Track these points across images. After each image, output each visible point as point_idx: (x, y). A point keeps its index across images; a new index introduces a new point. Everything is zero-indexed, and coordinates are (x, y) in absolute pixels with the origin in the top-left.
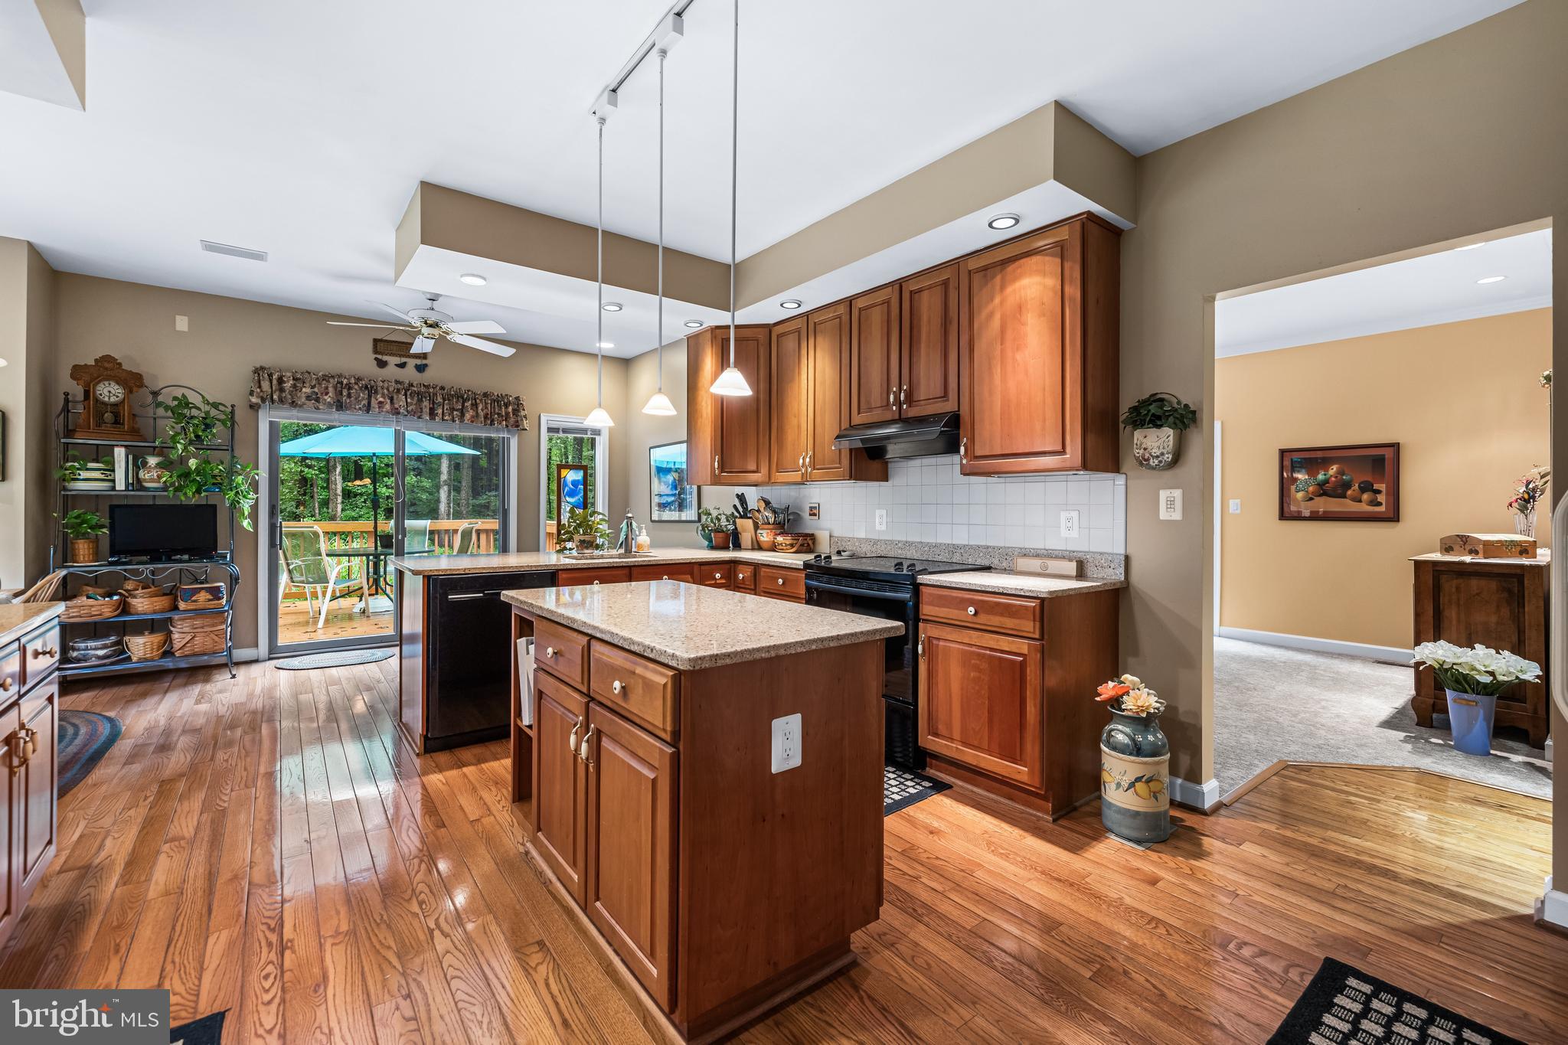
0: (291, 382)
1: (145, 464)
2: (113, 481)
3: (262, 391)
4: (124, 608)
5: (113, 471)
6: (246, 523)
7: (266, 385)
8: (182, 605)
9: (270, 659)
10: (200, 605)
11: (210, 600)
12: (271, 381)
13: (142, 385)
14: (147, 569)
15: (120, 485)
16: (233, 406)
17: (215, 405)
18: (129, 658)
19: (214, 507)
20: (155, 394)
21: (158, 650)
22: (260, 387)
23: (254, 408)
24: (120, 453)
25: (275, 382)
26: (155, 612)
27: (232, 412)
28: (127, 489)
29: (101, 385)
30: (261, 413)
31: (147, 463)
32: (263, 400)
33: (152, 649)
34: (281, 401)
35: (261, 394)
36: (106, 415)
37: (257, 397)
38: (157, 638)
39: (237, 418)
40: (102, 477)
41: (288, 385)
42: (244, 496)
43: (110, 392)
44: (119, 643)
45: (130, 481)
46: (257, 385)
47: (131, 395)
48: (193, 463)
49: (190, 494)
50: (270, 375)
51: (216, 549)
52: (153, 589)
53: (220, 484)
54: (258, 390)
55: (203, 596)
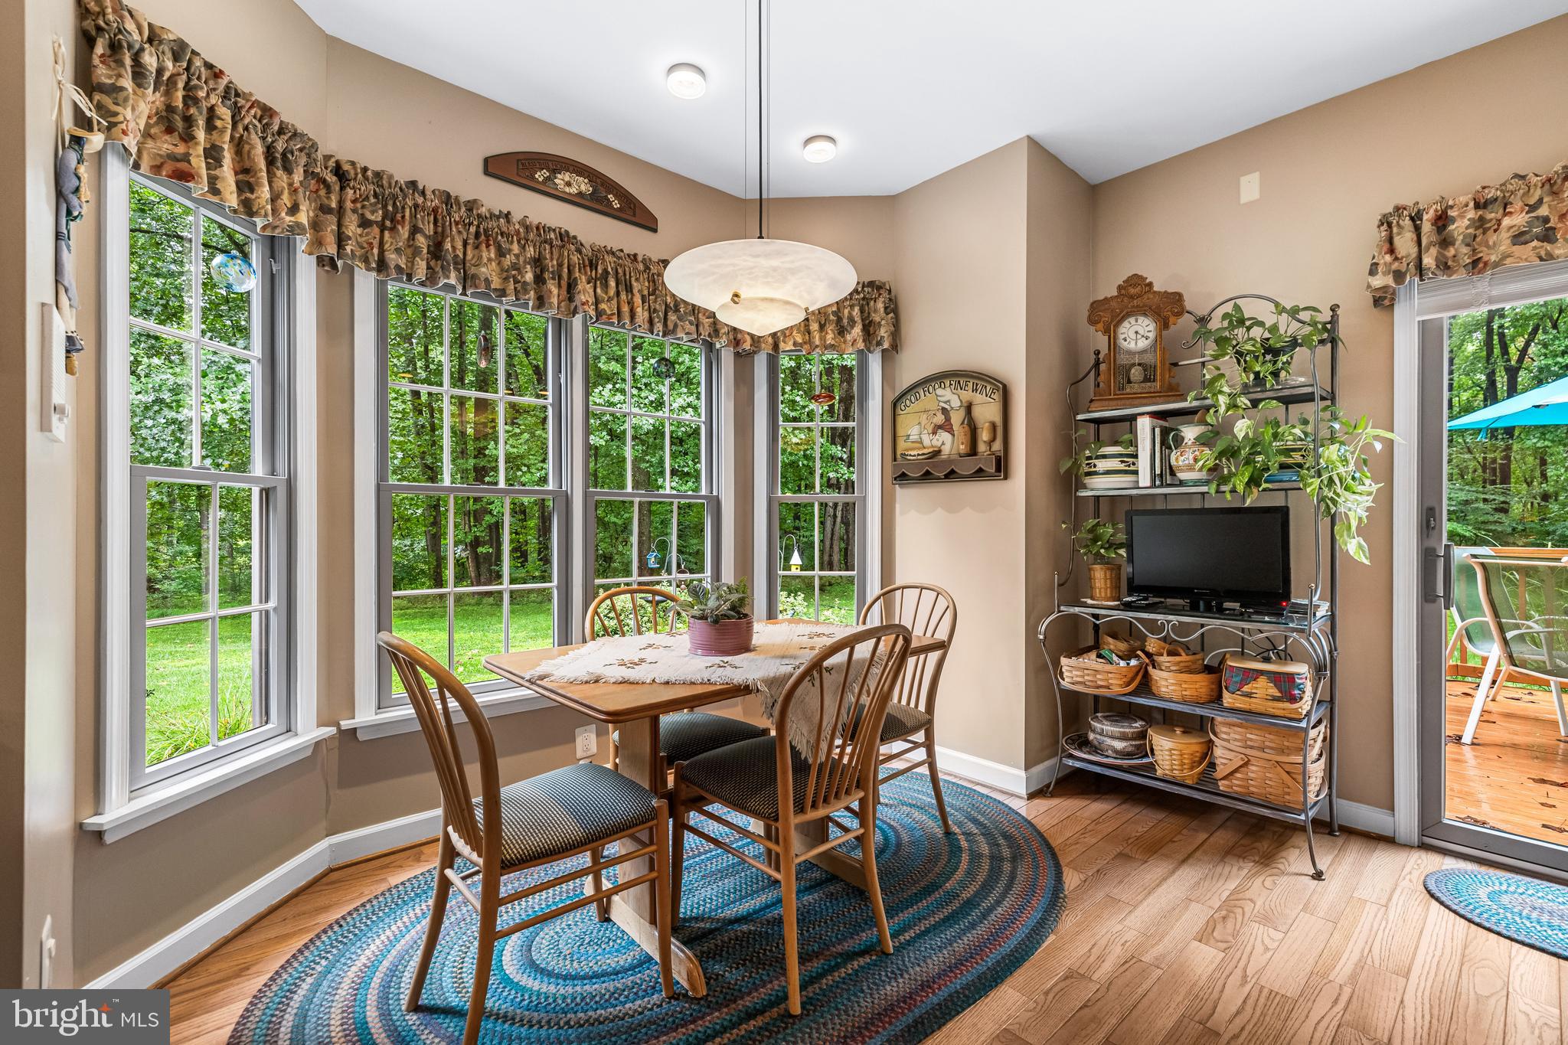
0: (1471, 214)
1: (1179, 441)
2: (1136, 473)
3: (1396, 259)
4: (1145, 685)
5: (1136, 456)
6: (1353, 547)
7: (1405, 244)
8: (1228, 699)
9: (1424, 847)
10: (1255, 704)
11: (1275, 699)
12: (1418, 229)
13: (1181, 311)
14: (1169, 622)
15: (1145, 479)
16: (1334, 308)
17: (1294, 312)
18: (1151, 767)
19: (1283, 512)
20: (1203, 321)
21: (1192, 768)
22: (1392, 251)
23: (1383, 301)
24: (1144, 426)
25: (1427, 227)
26: (1184, 702)
27: (1334, 320)
28: (1153, 486)
29: (1126, 324)
30: (1399, 310)
31: (1183, 439)
32: (1399, 276)
33: (1182, 764)
34: (1444, 266)
35: (1395, 266)
36: (1133, 371)
37: (1384, 274)
38: (1191, 745)
39: (1343, 331)
40: (1122, 467)
41: (1459, 227)
42: (1347, 489)
43: (1137, 332)
44: (1142, 735)
45: (1158, 472)
46: (1386, 246)
47: (1164, 333)
48: (1242, 428)
49: (1240, 488)
50: (1416, 219)
51: (1287, 595)
52: (1184, 657)
53: (1300, 466)
54: (1388, 258)
55: (1263, 688)
